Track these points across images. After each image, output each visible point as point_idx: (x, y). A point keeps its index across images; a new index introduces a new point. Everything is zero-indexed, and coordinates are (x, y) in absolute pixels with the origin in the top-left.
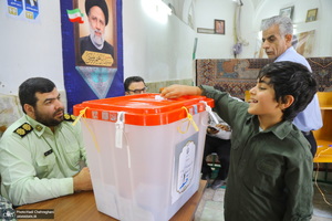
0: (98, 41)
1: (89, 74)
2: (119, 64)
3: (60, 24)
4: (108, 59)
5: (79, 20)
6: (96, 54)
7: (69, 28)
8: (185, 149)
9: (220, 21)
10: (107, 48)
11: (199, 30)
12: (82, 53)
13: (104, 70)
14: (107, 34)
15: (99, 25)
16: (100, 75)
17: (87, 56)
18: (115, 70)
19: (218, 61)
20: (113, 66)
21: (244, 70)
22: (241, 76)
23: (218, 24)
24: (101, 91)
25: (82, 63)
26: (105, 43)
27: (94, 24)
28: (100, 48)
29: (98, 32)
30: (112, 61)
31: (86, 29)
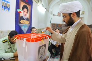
0: (25, 17)
1: (22, 26)
2: (30, 23)
3: (15, 13)
4: (27, 22)
5: (20, 12)
6: (24, 21)
7: (17, 14)
8: (41, 48)
9: (59, 13)
10: (27, 19)
11: (54, 15)
12: (21, 20)
13: (26, 25)
14: (28, 16)
15: (26, 13)
16: (25, 26)
17: (22, 21)
18: (29, 25)
19: (57, 24)
20: (29, 24)
21: (63, 27)
22: (63, 28)
23: (59, 14)
24: (25, 30)
25: (20, 23)
26: (27, 18)
27: (24, 13)
28: (25, 19)
29: (25, 15)
30: (29, 22)
31: (22, 14)
